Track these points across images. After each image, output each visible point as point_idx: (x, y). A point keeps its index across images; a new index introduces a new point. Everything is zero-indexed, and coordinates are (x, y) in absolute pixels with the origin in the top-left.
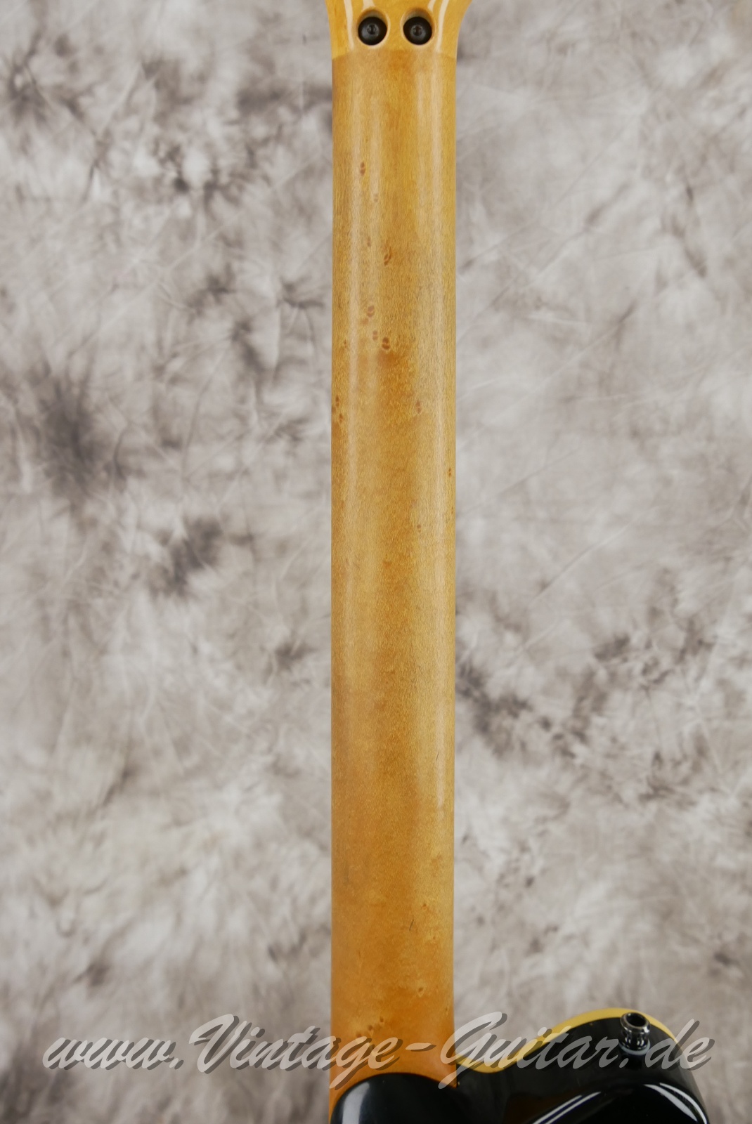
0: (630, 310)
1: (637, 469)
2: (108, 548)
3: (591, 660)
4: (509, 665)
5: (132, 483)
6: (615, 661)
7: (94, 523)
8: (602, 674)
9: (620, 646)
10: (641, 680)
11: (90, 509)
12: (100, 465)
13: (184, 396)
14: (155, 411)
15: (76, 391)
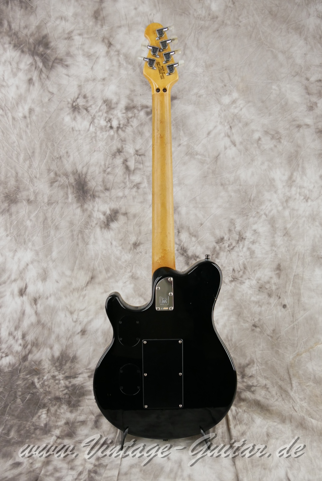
0: (219, 155)
1: (223, 193)
2: (90, 216)
3: (215, 244)
4: (193, 246)
5: (97, 199)
6: (221, 244)
7: (87, 210)
8: (218, 248)
9: (222, 239)
10: (228, 249)
11: (86, 206)
12: (89, 195)
13: (111, 177)
14: (103, 181)
15: (84, 176)
